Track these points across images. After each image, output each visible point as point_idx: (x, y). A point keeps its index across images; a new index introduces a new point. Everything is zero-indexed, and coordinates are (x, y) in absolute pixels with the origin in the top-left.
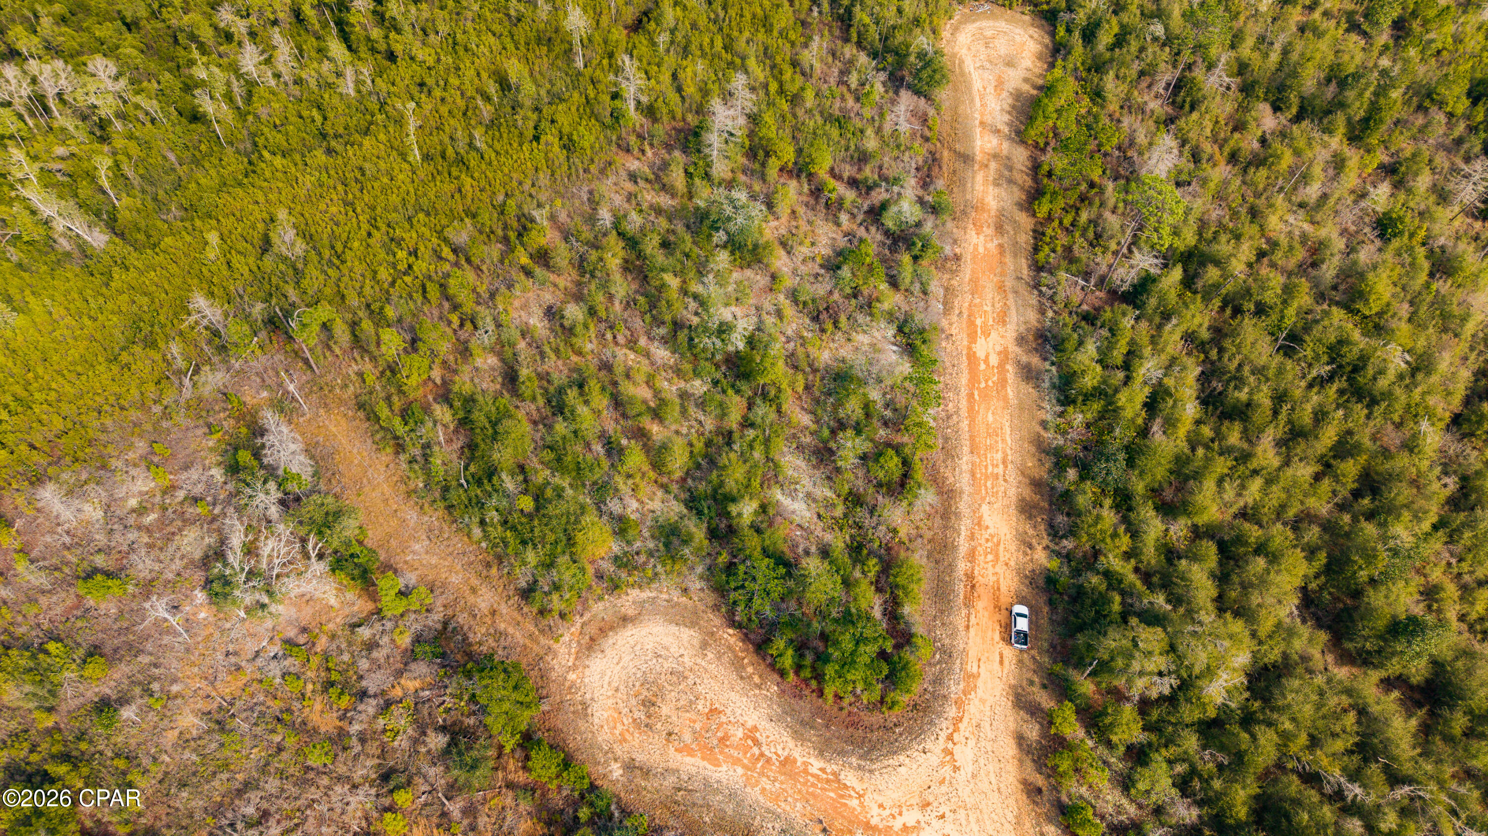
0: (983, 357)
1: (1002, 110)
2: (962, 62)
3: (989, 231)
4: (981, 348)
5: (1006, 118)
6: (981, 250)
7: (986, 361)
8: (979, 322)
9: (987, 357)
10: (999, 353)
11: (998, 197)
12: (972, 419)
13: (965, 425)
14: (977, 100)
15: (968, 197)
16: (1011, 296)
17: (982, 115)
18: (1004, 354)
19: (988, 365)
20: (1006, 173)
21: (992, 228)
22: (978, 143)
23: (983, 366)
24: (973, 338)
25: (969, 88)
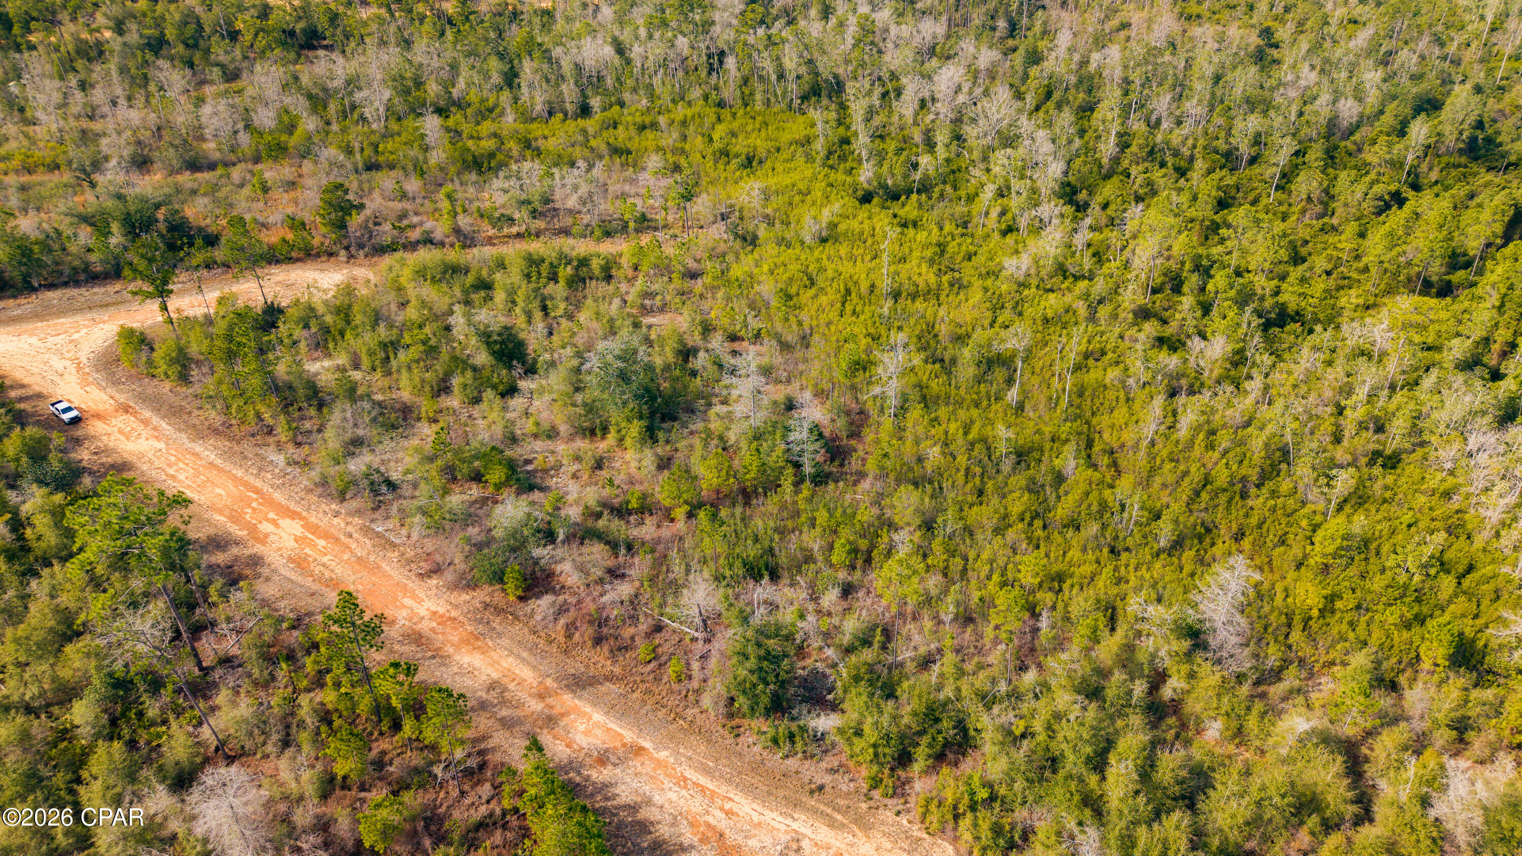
0: (281, 522)
1: (649, 802)
2: (832, 824)
3: (425, 626)
4: (291, 528)
5: (625, 793)
6: (408, 601)
7: (274, 523)
8: (321, 543)
9: (277, 525)
10: (267, 535)
11: (471, 672)
12: (235, 478)
13: (240, 473)
14: (704, 781)
15: (505, 641)
16: (315, 587)
17: (659, 764)
18: (263, 539)
19: (267, 520)
20: (504, 712)
21: (425, 631)
22: (598, 717)
23: (272, 515)
24: (308, 526)
25: (749, 790)
